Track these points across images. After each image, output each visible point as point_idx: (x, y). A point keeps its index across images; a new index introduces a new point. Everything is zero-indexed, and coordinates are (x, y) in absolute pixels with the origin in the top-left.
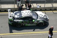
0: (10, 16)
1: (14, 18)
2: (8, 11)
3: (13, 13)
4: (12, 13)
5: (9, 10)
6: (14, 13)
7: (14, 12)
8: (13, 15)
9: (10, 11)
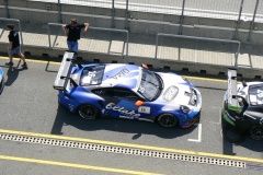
0: (234, 97)
1: (245, 104)
2: (226, 77)
3: (245, 86)
4: (240, 85)
5: (231, 74)
6: (247, 88)
7: (249, 84)
8: (244, 93)
9: (233, 78)
